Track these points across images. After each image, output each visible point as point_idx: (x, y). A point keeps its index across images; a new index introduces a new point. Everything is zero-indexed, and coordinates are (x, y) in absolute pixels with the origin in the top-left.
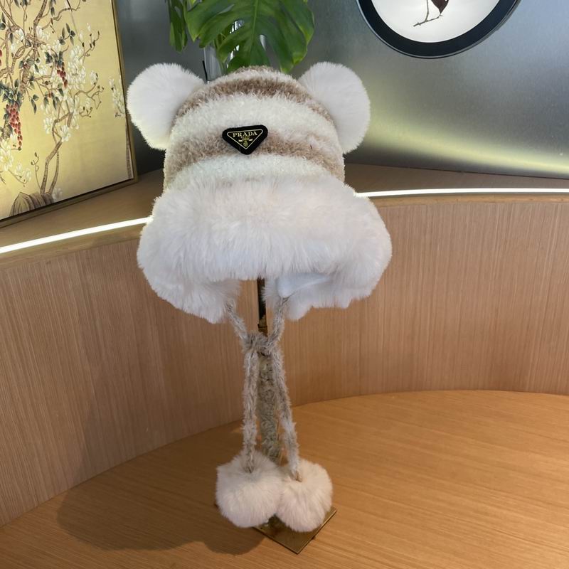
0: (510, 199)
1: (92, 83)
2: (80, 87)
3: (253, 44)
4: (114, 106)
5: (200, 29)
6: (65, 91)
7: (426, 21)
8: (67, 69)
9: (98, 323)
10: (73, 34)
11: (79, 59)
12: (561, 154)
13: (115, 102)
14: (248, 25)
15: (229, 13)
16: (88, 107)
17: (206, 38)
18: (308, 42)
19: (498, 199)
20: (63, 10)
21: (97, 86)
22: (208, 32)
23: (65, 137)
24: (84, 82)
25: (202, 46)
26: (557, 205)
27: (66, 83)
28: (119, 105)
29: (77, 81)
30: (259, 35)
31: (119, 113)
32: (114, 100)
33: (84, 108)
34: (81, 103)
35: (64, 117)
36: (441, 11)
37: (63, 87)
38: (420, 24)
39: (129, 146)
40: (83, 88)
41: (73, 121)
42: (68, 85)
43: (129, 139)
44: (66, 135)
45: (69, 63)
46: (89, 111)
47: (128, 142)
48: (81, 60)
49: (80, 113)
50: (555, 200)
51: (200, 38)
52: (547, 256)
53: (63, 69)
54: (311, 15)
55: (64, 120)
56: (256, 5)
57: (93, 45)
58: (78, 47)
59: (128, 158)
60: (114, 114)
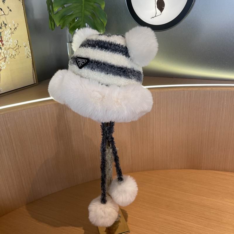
0: (191, 89)
1: (15, 44)
2: (9, 46)
4: (26, 54)
5: (60, 22)
6: (3, 48)
7: (156, 16)
8: (3, 39)
9: (14, 144)
10: (6, 25)
11: (9, 35)
12: (213, 70)
13: (26, 52)
14: (80, 20)
15: (72, 15)
16: (13, 54)
17: (63, 25)
18: (105, 26)
19: (185, 89)
20: (1, 15)
21: (17, 46)
22: (64, 22)
23: (3, 67)
24: (12, 44)
25: (62, 28)
26: (210, 91)
27: (3, 45)
28: (29, 53)
29: (8, 44)
30: (85, 23)
32: (26, 51)
33: (12, 55)
34: (10, 53)
35: (2, 59)
36: (161, 12)
37: (2, 47)
38: (153, 17)
39: (33, 70)
40: (11, 46)
41: (7, 60)
42: (4, 46)
43: (33, 67)
44: (4, 66)
45: (4, 37)
46: (14, 56)
48: (10, 35)
49: (10, 57)
50: (209, 89)
51: (61, 25)
52: (207, 112)
53: (1, 39)
55: (2, 60)
56: (83, 11)
57: (15, 29)
58: (8, 30)
59: (33, 75)
60: (26, 57)
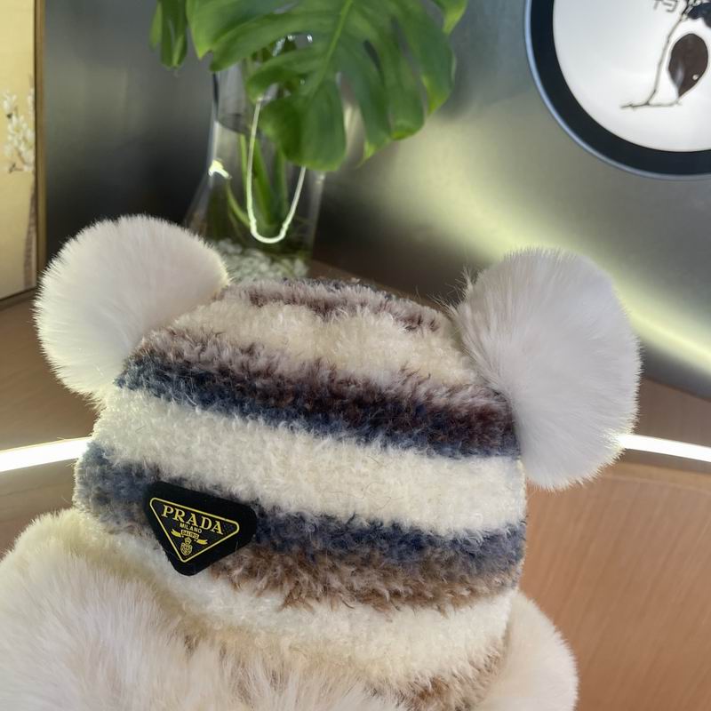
3: (321, 86)
4: (8, 151)
5: (216, 38)
7: (647, 104)
13: (12, 142)
14: (319, 47)
17: (226, 53)
22: (233, 40)
25: (215, 67)
28: (22, 148)
30: (335, 71)
31: (19, 164)
32: (10, 138)
36: (680, 94)
39: (33, 229)
47: (33, 221)
54: (450, 62)
56: (344, 13)
59: (28, 251)
60: (6, 169)
